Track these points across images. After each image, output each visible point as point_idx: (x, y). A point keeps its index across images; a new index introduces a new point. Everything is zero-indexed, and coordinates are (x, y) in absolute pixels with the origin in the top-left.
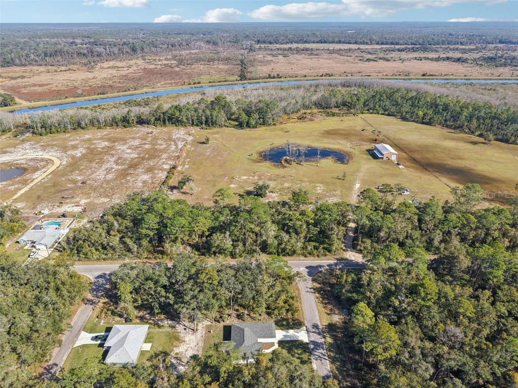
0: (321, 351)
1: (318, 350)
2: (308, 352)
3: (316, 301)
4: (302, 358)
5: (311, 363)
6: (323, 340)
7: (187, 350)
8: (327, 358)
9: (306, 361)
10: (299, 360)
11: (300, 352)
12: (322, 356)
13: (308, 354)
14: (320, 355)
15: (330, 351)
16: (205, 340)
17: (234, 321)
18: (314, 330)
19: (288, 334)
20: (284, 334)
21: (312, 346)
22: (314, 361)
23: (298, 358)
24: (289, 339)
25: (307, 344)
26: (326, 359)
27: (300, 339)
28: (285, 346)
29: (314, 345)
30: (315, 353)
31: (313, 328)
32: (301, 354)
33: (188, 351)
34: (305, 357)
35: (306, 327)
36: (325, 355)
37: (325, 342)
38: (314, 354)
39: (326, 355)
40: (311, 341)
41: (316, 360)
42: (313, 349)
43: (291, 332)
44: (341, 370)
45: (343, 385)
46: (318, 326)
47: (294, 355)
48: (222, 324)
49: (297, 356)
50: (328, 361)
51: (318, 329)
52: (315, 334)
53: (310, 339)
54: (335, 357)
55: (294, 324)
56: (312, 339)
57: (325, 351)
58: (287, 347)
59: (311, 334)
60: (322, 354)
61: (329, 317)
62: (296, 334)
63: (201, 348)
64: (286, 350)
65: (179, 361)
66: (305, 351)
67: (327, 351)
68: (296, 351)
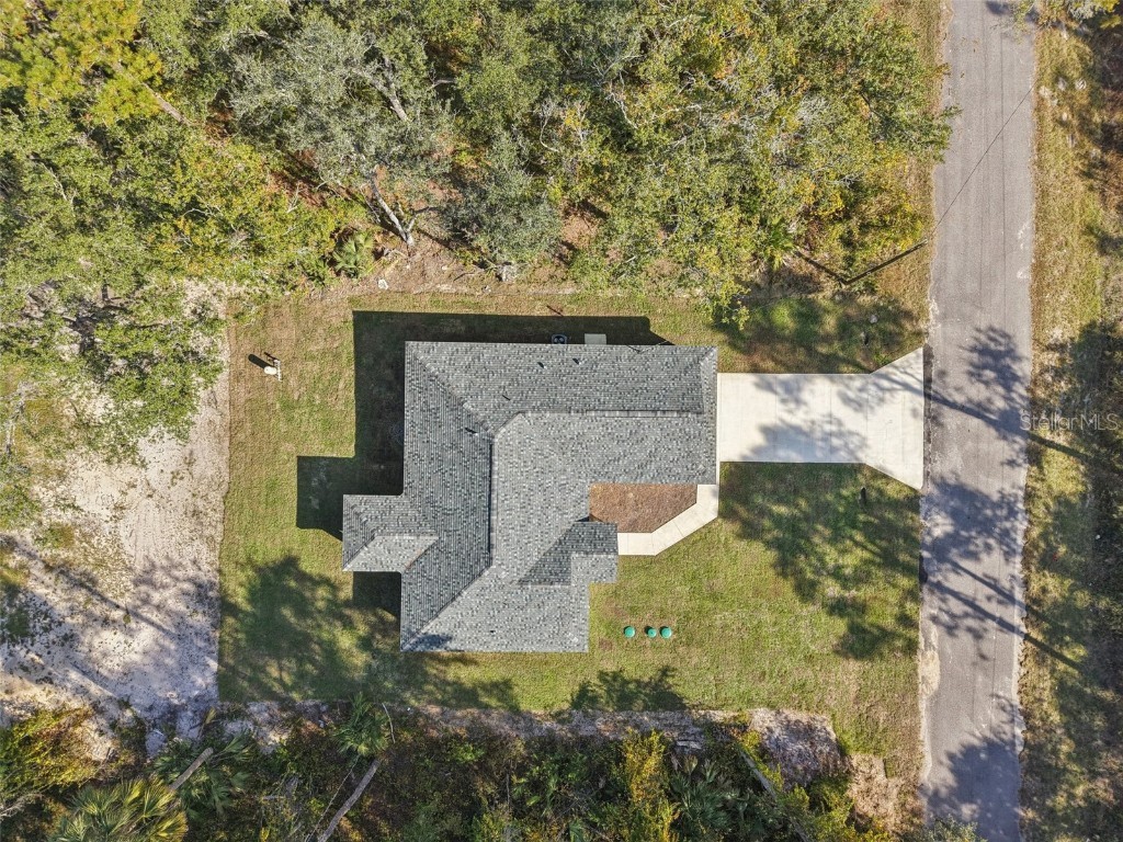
0: (993, 563)
1: (974, 556)
2: (907, 570)
3: (1040, 107)
4: (862, 608)
5: (911, 648)
6: (1022, 475)
7: (119, 508)
8: (1015, 616)
9: (885, 635)
10: (840, 626)
11: (851, 561)
12: (992, 608)
13: (905, 582)
14: (981, 593)
15: (1049, 562)
16: (233, 428)
17: (431, 269)
18: (978, 392)
19: (798, 418)
20: (770, 420)
21: (939, 525)
22: (935, 633)
23: (837, 608)
24: (795, 457)
25: (912, 501)
26: (1011, 628)
27: (871, 458)
28: (763, 512)
29: (954, 514)
30: (956, 582)
31: (975, 374)
32: (860, 578)
33: (131, 517)
34: (883, 599)
35: (928, 358)
36: (1008, 598)
37: (1030, 496)
38: (939, 587)
39: (1019, 595)
40: (942, 485)
41: (951, 630)
42: (940, 549)
43: (822, 397)
44: (1080, 695)
45: (1071, 796)
46: (1011, 353)
47: (813, 585)
48: (339, 298)
49: (832, 589)
50: (1017, 640)
51: (1007, 379)
52: (975, 422)
53: (942, 467)
54: (1066, 608)
55: (845, 328)
56: (952, 464)
57: (1017, 566)
58: (778, 521)
59: (952, 419)
60: (992, 583)
61: (1100, 262)
62: (851, 420)
63: (216, 497)
64: (769, 545)
65: (81, 596)
66: (889, 561)
67: (1026, 565)
68: (831, 556)
